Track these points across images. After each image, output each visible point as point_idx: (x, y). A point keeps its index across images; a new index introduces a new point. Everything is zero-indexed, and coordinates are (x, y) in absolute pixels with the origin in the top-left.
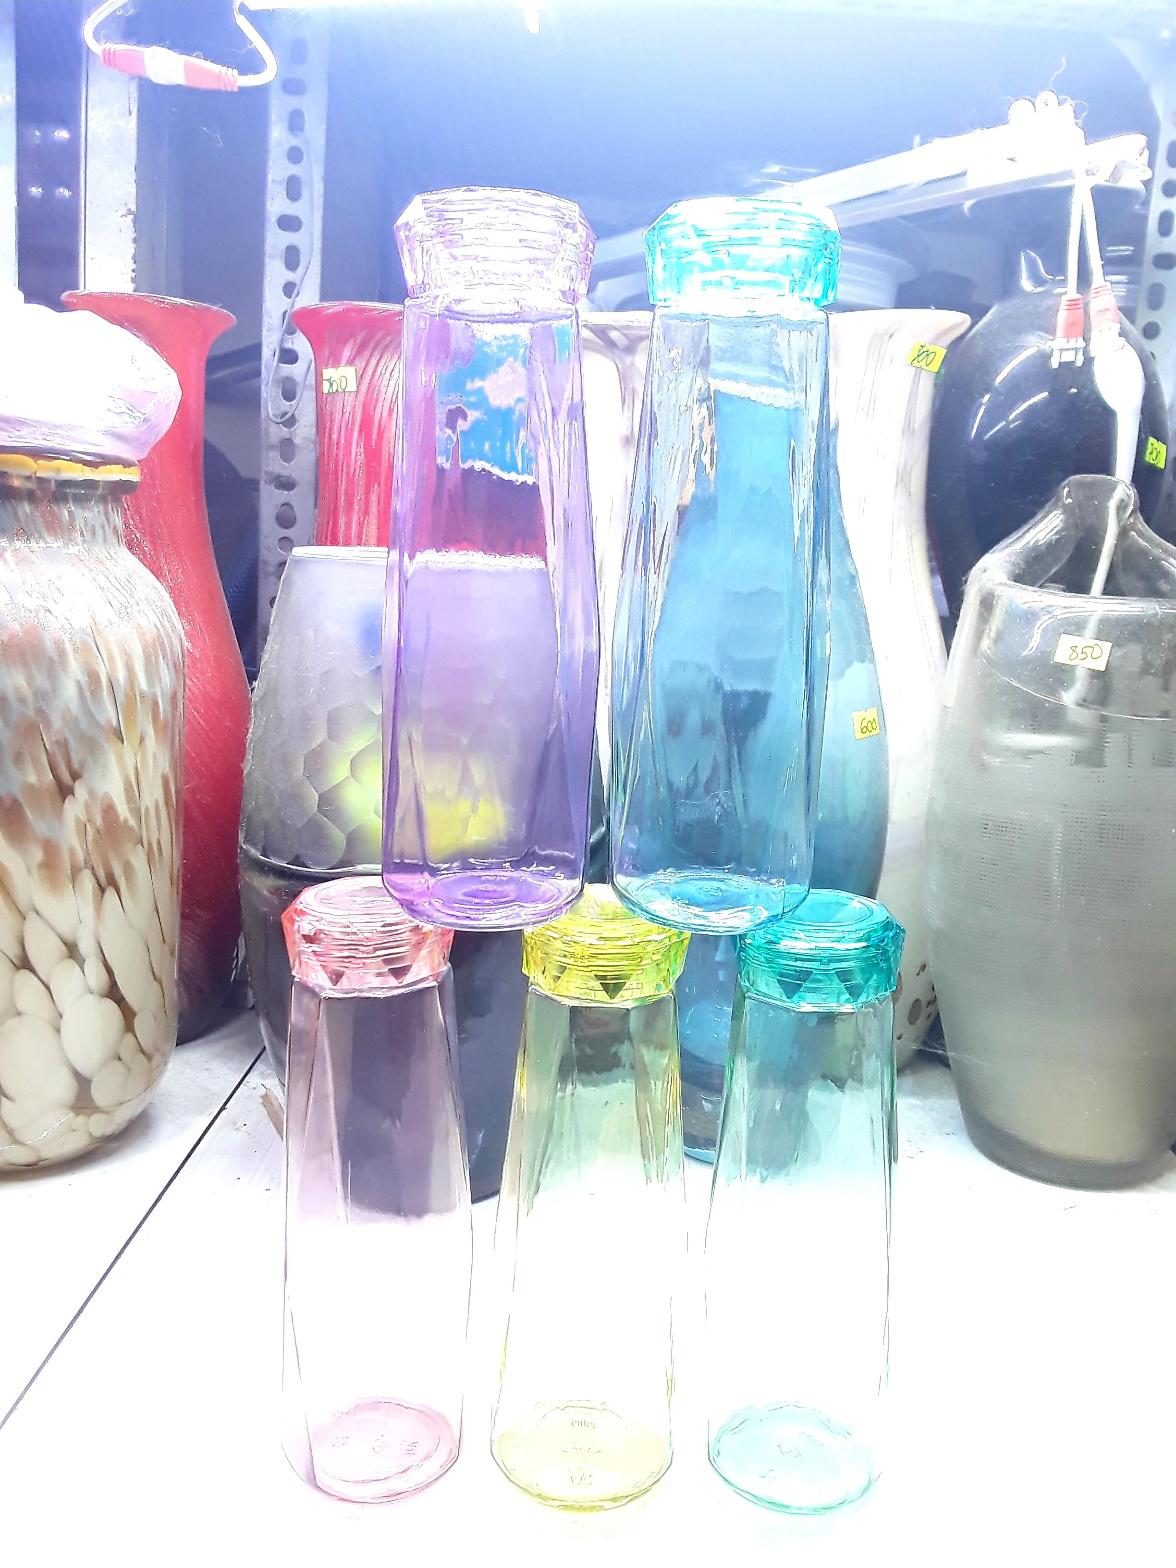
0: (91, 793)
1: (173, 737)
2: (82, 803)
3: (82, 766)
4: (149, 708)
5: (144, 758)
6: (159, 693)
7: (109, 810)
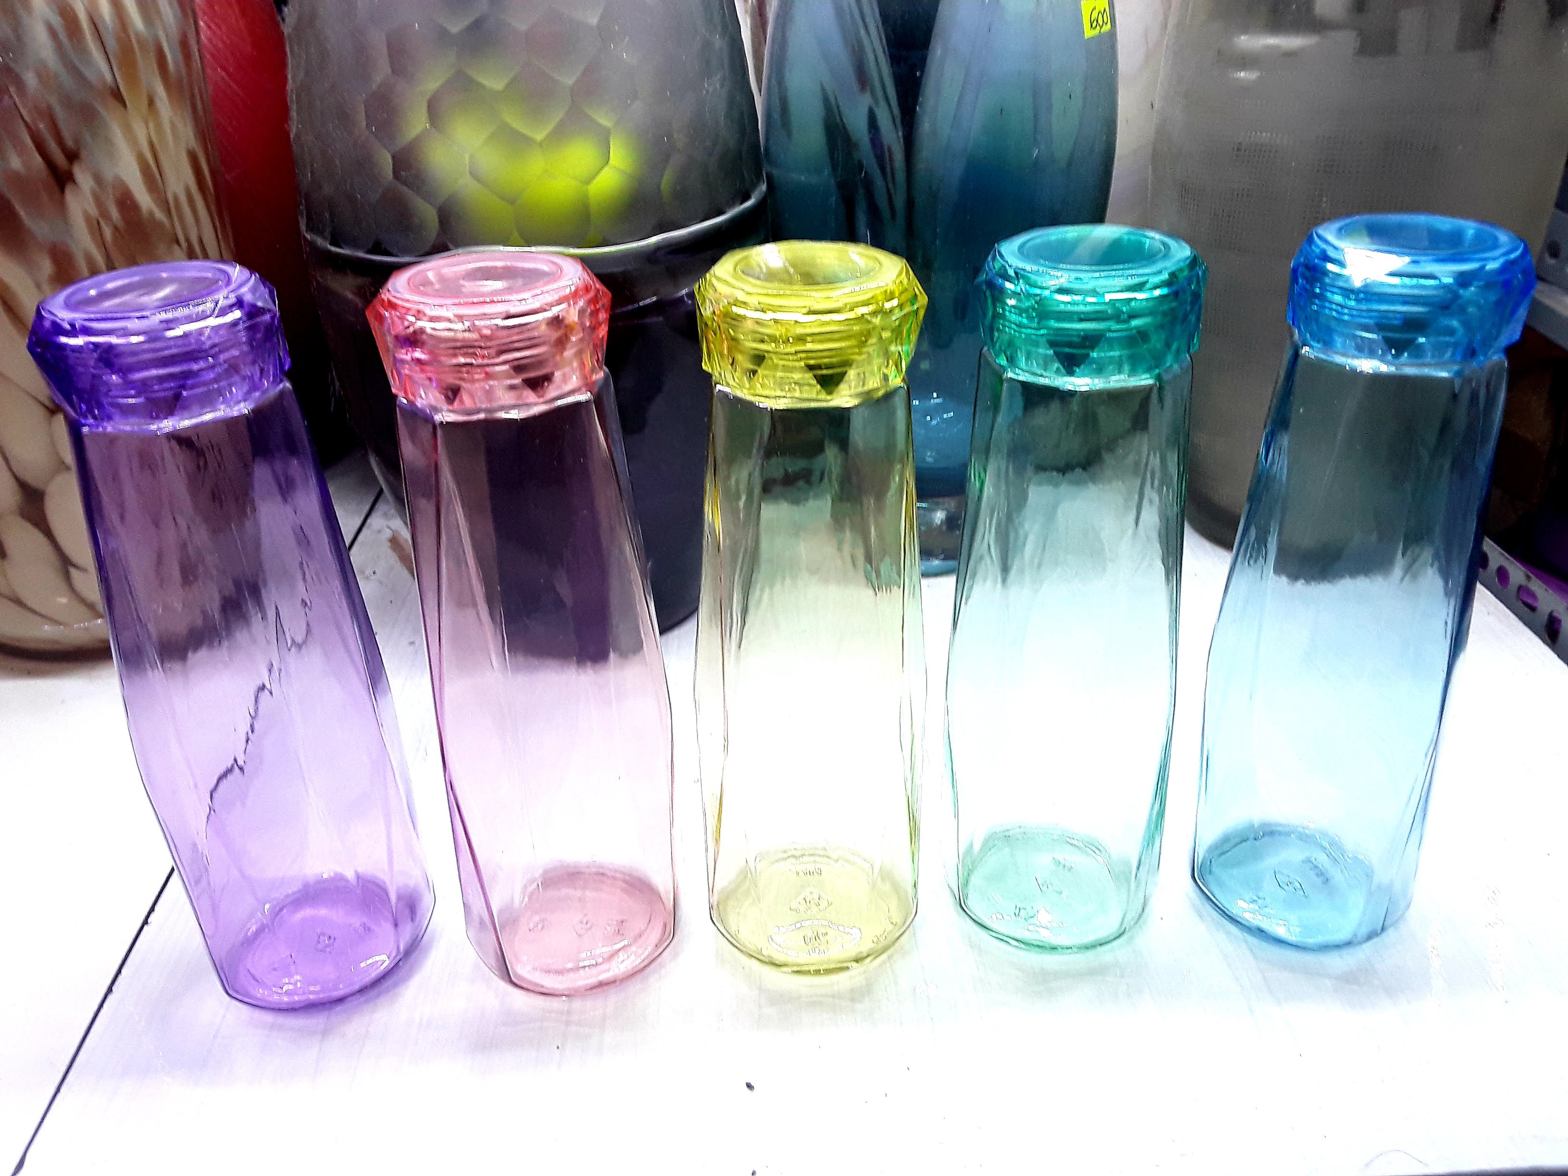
0: (98, 179)
1: (193, 96)
2: (89, 195)
3: (77, 141)
4: (152, 55)
5: (159, 126)
6: (161, 34)
7: (126, 202)
